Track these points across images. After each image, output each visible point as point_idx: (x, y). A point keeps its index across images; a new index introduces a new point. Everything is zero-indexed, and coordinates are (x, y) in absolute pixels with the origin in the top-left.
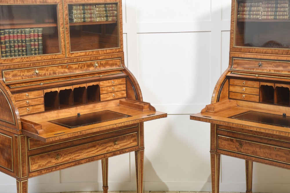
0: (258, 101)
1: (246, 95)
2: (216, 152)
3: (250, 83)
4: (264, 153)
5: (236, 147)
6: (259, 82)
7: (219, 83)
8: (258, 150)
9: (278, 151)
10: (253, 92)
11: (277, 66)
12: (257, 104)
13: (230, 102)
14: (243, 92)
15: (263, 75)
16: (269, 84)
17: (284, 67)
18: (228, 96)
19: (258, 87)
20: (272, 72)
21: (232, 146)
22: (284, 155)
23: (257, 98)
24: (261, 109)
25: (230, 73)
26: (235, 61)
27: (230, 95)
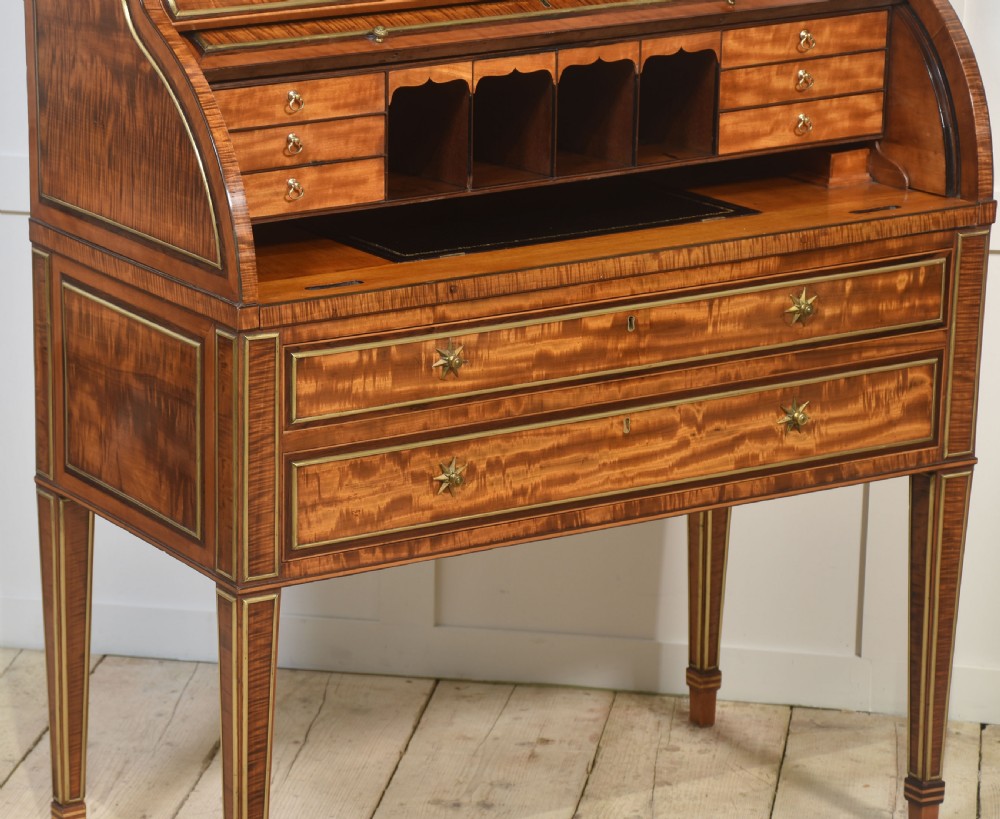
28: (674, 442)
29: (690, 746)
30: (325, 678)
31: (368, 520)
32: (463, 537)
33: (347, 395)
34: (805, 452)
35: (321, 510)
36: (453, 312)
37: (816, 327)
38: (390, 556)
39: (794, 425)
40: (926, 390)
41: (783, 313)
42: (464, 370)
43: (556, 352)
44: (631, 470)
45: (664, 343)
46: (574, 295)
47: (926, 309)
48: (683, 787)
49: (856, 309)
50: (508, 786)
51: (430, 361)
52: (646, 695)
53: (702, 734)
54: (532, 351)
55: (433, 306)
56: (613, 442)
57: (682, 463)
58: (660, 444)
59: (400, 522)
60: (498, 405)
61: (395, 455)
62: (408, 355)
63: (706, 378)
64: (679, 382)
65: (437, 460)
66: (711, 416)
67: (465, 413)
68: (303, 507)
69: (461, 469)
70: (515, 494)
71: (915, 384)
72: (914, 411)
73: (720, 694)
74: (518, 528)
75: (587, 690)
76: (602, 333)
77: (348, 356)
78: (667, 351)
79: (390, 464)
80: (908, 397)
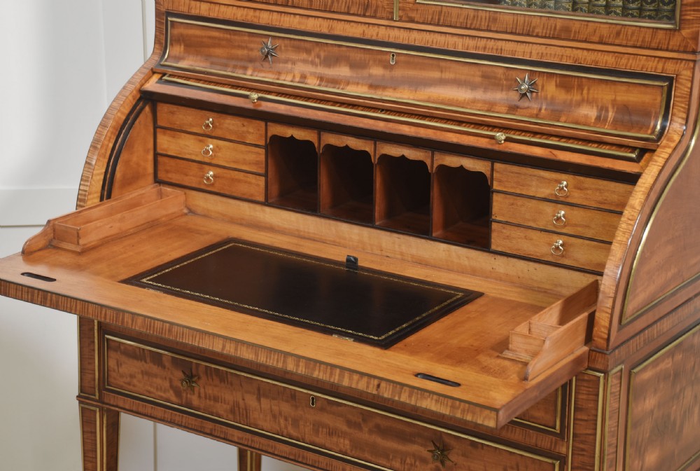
0: (262, 199)
1: (219, 171)
2: (101, 400)
3: (231, 124)
4: (274, 416)
5: (171, 386)
6: (263, 124)
7: (111, 123)
8: (251, 401)
9: (322, 409)
10: (245, 162)
11: (331, 61)
12: (258, 207)
13: (161, 195)
14: (207, 160)
15: (279, 94)
16: (300, 134)
17: (354, 66)
18: (150, 169)
19: (262, 143)
20: (312, 83)
21: (159, 381)
22: (344, 428)
23: (257, 186)
24: (271, 229)
25: (155, 78)
26: (176, 31)
27: (160, 167)
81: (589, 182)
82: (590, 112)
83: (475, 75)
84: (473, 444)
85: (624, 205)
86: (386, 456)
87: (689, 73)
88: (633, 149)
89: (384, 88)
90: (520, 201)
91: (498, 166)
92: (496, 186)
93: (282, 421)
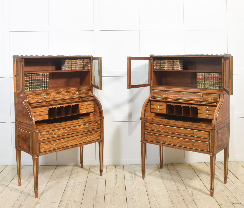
0: (166, 113)
1: (160, 110)
2: (144, 142)
3: (161, 103)
4: (169, 142)
6: (166, 103)
7: (145, 103)
8: (166, 140)
9: (176, 139)
10: (163, 108)
11: (176, 94)
14: (158, 109)
15: (168, 99)
16: (171, 104)
17: (178, 95)
18: (150, 110)
19: (166, 105)
20: (173, 97)
21: (153, 138)
22: (180, 142)
25: (151, 98)
26: (153, 92)
27: (151, 110)
28: (76, 140)
29: (81, 169)
30: (46, 166)
31: (47, 149)
32: (57, 150)
33: (45, 137)
34: (89, 140)
35: (43, 148)
36: (55, 129)
37: (89, 129)
38: (50, 152)
39: (88, 138)
40: (99, 134)
41: (86, 128)
42: (56, 134)
43: (65, 132)
44: (73, 143)
45: (75, 131)
46: (66, 127)
47: (98, 127)
48: (80, 173)
49: (92, 127)
50: (63, 175)
51: (53, 133)
52: (77, 165)
53: (82, 168)
54: (63, 132)
55: (53, 128)
56: (71, 140)
57: (77, 142)
58: (75, 140)
59: (50, 149)
60: (59, 137)
61: (50, 143)
62: (51, 133)
63: (79, 134)
64: (77, 134)
65: (54, 143)
66: (80, 137)
67: (56, 138)
68: (41, 148)
69: (56, 144)
70: (62, 146)
71: (98, 134)
72: (98, 136)
73: (83, 164)
74: (62, 149)
75: (71, 165)
76: (69, 130)
77: (45, 133)
78: (75, 132)
79: (49, 143)
80: (98, 135)
81: (211, 107)
82: (210, 99)
83: (195, 95)
84: (198, 142)
85: (215, 110)
86: (186, 145)
87: (222, 93)
88: (216, 103)
89: (183, 97)
90: (202, 111)
91: (199, 106)
92: (199, 109)
93: (171, 142)
